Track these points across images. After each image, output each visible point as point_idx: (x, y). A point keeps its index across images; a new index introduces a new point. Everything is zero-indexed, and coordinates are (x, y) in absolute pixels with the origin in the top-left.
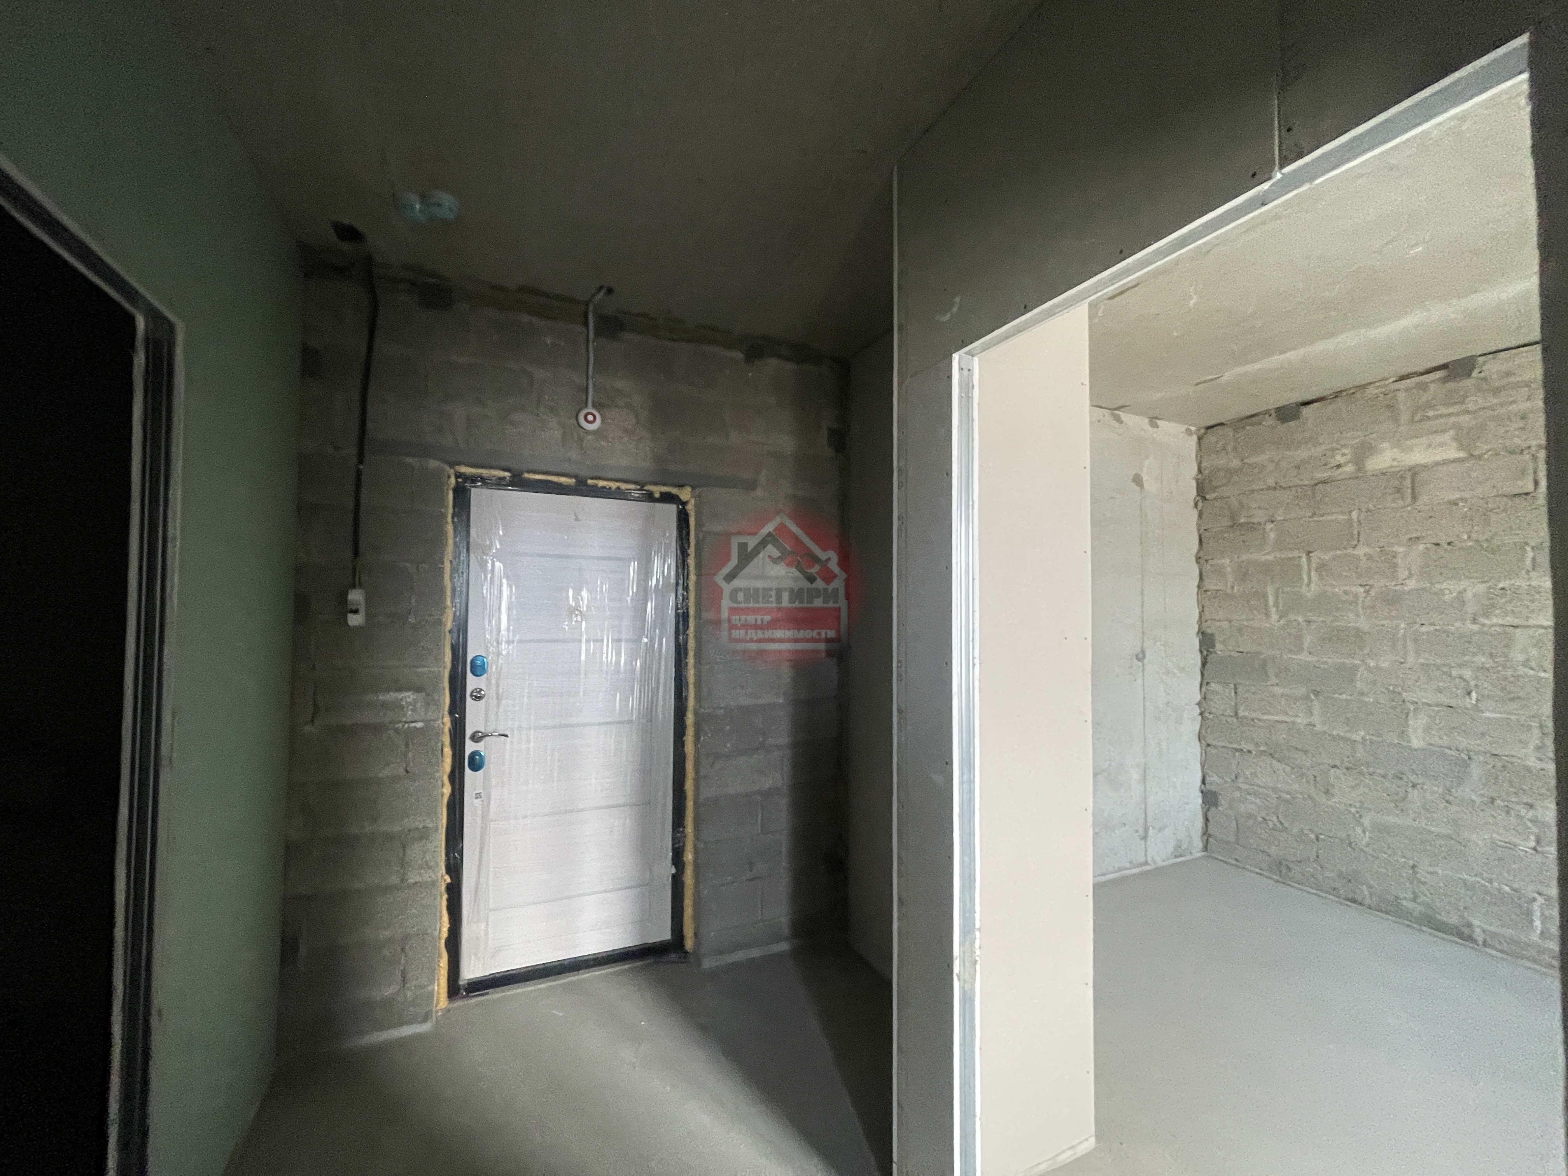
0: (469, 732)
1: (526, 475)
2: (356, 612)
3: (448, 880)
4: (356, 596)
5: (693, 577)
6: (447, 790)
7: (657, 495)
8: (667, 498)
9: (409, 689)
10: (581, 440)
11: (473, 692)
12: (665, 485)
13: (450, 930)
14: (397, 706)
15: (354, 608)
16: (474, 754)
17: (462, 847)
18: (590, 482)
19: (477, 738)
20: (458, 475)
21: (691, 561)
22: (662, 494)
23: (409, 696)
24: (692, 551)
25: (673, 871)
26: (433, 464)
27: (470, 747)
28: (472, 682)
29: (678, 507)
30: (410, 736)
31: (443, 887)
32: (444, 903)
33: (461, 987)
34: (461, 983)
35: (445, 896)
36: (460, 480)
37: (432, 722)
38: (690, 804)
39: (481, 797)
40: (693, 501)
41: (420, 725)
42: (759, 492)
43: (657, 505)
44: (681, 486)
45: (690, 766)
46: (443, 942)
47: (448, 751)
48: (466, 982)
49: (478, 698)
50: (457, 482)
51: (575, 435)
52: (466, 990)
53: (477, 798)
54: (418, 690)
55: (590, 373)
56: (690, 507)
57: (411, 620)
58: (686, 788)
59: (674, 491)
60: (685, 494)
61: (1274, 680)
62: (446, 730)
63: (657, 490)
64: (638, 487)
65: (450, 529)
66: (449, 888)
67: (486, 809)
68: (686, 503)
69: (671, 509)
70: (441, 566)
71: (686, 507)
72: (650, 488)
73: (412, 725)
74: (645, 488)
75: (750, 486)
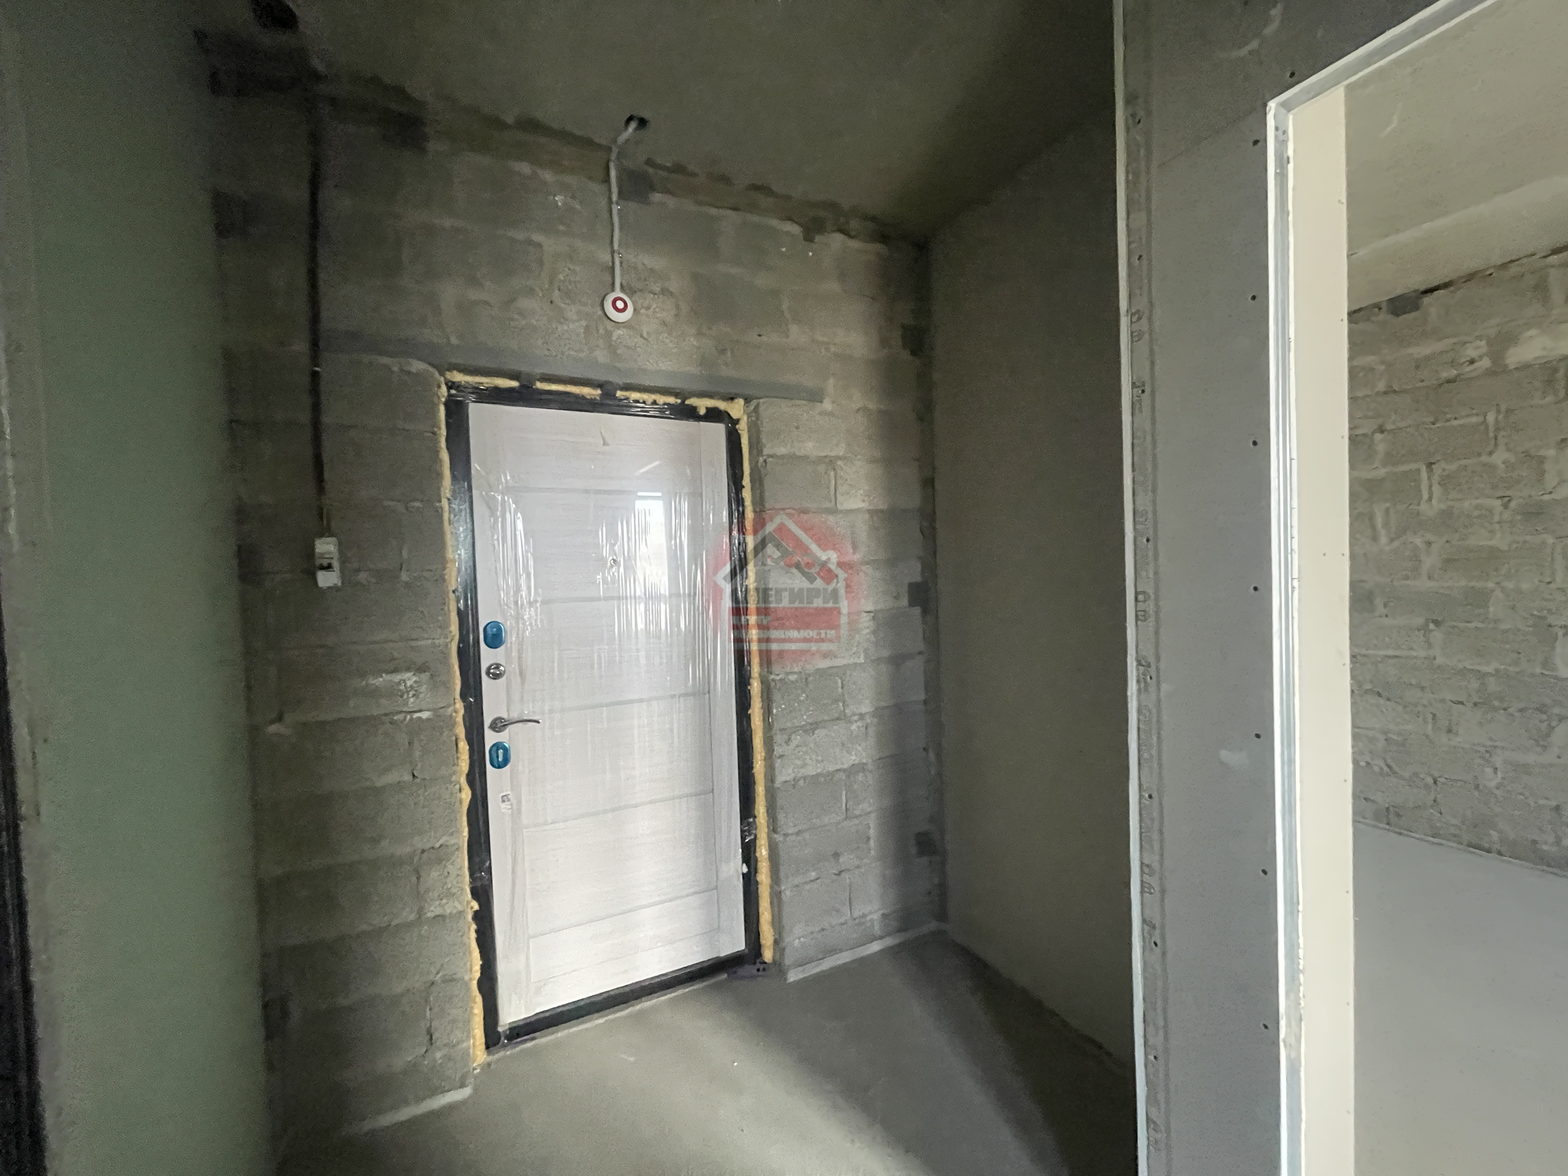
0: (487, 722)
1: (539, 385)
2: (329, 567)
3: (476, 906)
4: (326, 547)
5: (749, 515)
6: (466, 795)
7: (702, 412)
8: (714, 415)
9: (408, 669)
10: (609, 334)
11: (489, 668)
12: (711, 396)
13: (483, 967)
14: (393, 692)
15: (325, 563)
16: (497, 746)
17: (490, 864)
18: (619, 394)
19: (499, 725)
20: (451, 385)
21: (747, 494)
22: (708, 409)
23: (410, 678)
24: (746, 481)
25: (745, 869)
26: (417, 366)
27: (491, 738)
28: (487, 656)
29: (727, 427)
30: (417, 729)
31: (470, 917)
32: (473, 935)
33: (502, 1035)
34: (500, 1029)
35: (474, 927)
36: (453, 392)
37: (442, 710)
38: (760, 789)
39: (509, 800)
40: (745, 418)
41: (425, 715)
42: (827, 405)
43: (703, 424)
44: (732, 399)
45: (758, 742)
46: (474, 983)
47: (464, 746)
48: (508, 1027)
49: (496, 677)
50: (450, 395)
51: (601, 331)
52: (507, 1038)
53: (503, 801)
54: (421, 669)
55: (616, 247)
56: (743, 428)
57: (404, 576)
58: (755, 771)
59: (722, 405)
60: (736, 409)
62: (460, 719)
63: (702, 405)
64: (679, 401)
65: (445, 456)
66: (477, 916)
67: (516, 813)
68: (737, 421)
69: (719, 430)
70: (438, 504)
71: (737, 427)
72: (692, 401)
73: (416, 715)
74: (687, 402)
75: (815, 396)
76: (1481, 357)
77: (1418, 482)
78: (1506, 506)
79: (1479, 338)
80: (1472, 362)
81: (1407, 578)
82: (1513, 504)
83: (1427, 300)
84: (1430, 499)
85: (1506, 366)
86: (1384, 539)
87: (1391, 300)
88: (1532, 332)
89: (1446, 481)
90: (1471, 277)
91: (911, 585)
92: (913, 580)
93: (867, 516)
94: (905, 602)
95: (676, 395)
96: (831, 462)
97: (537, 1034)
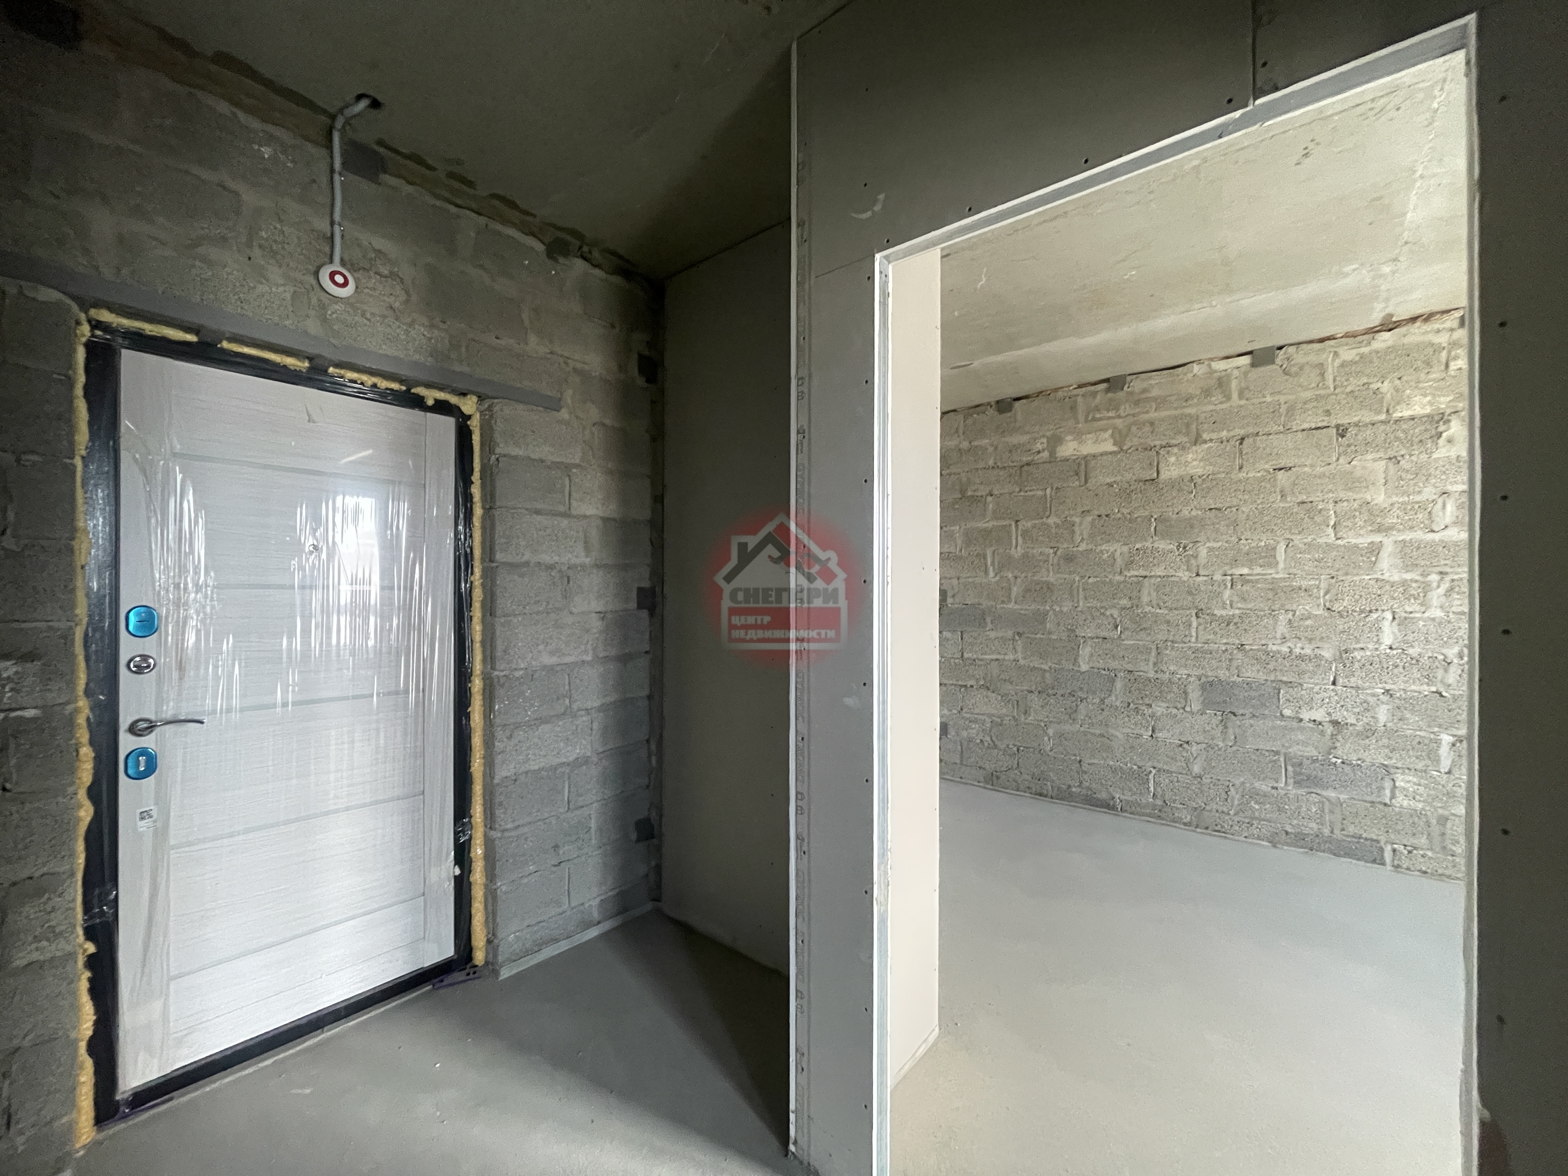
0: (124, 723)
1: (225, 345)
3: (90, 950)
5: (478, 511)
6: (86, 813)
7: (430, 402)
8: (442, 407)
10: (323, 307)
11: (131, 660)
12: (441, 389)
13: (96, 1024)
16: (137, 753)
17: (117, 896)
18: (331, 370)
19: (140, 729)
20: (96, 325)
21: (476, 491)
22: (437, 401)
23: (8, 668)
24: (476, 477)
25: (458, 871)
26: (48, 294)
27: (127, 743)
28: (130, 646)
29: (457, 422)
30: (13, 730)
31: (81, 961)
32: (85, 985)
33: (122, 1103)
34: (118, 1097)
35: (88, 974)
36: (99, 333)
37: (55, 708)
38: (478, 789)
39: (151, 817)
40: (478, 415)
41: (30, 713)
42: (564, 414)
43: (430, 415)
44: (464, 394)
45: (477, 741)
46: (83, 1046)
47: (87, 752)
48: (130, 1093)
49: (140, 670)
50: (94, 336)
51: (314, 301)
52: (129, 1106)
53: (142, 819)
54: (26, 657)
55: (337, 217)
56: (475, 424)
58: (472, 769)
59: (453, 400)
60: (468, 405)
61: (990, 626)
62: (81, 720)
63: (431, 396)
64: (404, 388)
65: (81, 407)
66: (92, 962)
67: (161, 834)
68: (469, 417)
69: (449, 423)
70: (68, 461)
71: (469, 423)
72: (420, 391)
74: (413, 391)
75: (553, 405)
76: (1044, 450)
77: (1009, 533)
78: (1055, 553)
79: (1044, 436)
80: (1039, 452)
81: (1003, 602)
82: (1059, 553)
83: (1017, 404)
84: (1016, 546)
85: (1056, 458)
86: (992, 574)
87: (998, 402)
88: (1069, 438)
89: (1025, 534)
90: (1039, 393)
91: (640, 590)
92: (643, 585)
93: (599, 522)
94: (633, 605)
95: (401, 382)
96: (567, 468)
97: (174, 1094)
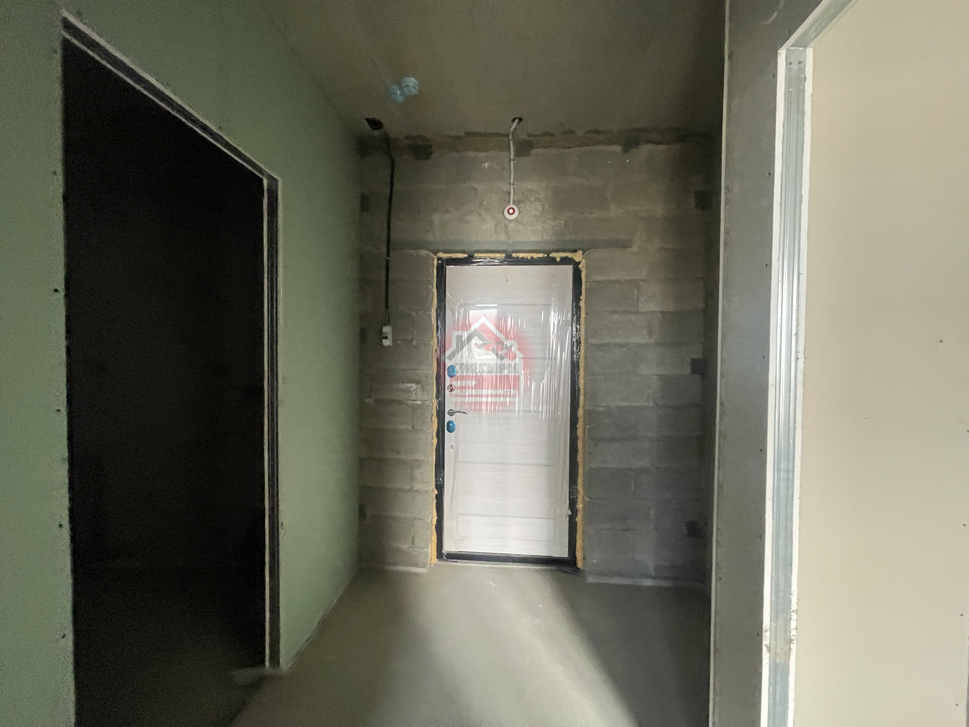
0: (446, 411)
1: (474, 255)
2: (386, 338)
3: (436, 492)
4: (387, 330)
5: (584, 314)
6: (435, 441)
7: (558, 260)
8: (565, 261)
9: (414, 382)
10: (506, 227)
11: (448, 386)
12: (563, 251)
13: (437, 521)
14: (407, 391)
15: (385, 336)
16: (449, 423)
17: (444, 475)
18: (514, 255)
19: (451, 413)
20: (439, 259)
21: (582, 304)
22: (562, 258)
23: (414, 386)
24: (583, 296)
25: (570, 513)
26: (423, 252)
27: (447, 418)
28: (448, 381)
29: (573, 267)
30: (415, 408)
31: (433, 496)
32: (434, 505)
33: (444, 554)
34: (443, 552)
35: (435, 501)
36: (440, 262)
37: (425, 402)
38: (581, 471)
39: (454, 448)
40: (583, 262)
41: (419, 402)
42: (634, 249)
43: (559, 266)
44: (575, 251)
45: (581, 444)
46: (434, 526)
47: (435, 419)
48: (446, 552)
50: (438, 263)
51: (503, 224)
52: (446, 556)
53: (451, 448)
54: (417, 383)
55: (512, 182)
56: (582, 266)
57: (414, 343)
59: (570, 255)
60: (578, 257)
62: (434, 407)
63: (558, 256)
64: (546, 255)
65: (435, 291)
66: (437, 497)
67: (456, 454)
68: (579, 263)
69: (570, 268)
70: (429, 312)
71: (579, 266)
72: (553, 255)
73: (415, 402)
74: (550, 255)
75: (624, 245)
91: (693, 360)
92: (695, 356)
93: (660, 315)
94: (688, 370)
95: (544, 252)
96: (635, 283)
97: (459, 561)
